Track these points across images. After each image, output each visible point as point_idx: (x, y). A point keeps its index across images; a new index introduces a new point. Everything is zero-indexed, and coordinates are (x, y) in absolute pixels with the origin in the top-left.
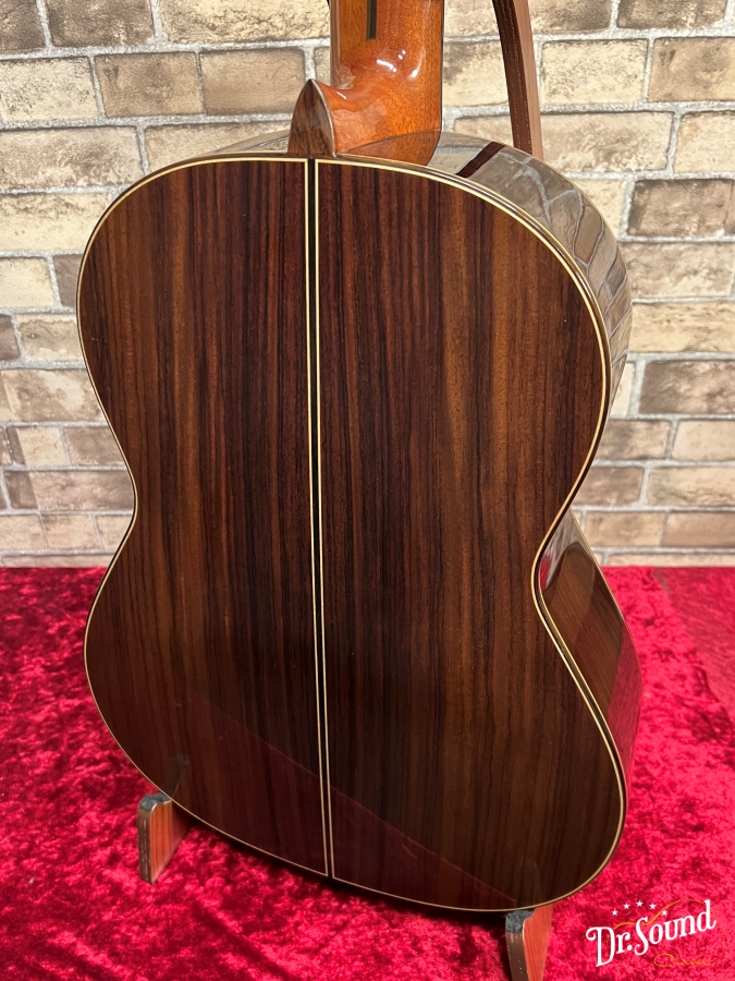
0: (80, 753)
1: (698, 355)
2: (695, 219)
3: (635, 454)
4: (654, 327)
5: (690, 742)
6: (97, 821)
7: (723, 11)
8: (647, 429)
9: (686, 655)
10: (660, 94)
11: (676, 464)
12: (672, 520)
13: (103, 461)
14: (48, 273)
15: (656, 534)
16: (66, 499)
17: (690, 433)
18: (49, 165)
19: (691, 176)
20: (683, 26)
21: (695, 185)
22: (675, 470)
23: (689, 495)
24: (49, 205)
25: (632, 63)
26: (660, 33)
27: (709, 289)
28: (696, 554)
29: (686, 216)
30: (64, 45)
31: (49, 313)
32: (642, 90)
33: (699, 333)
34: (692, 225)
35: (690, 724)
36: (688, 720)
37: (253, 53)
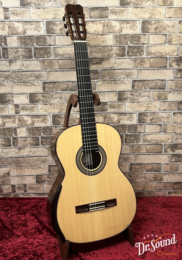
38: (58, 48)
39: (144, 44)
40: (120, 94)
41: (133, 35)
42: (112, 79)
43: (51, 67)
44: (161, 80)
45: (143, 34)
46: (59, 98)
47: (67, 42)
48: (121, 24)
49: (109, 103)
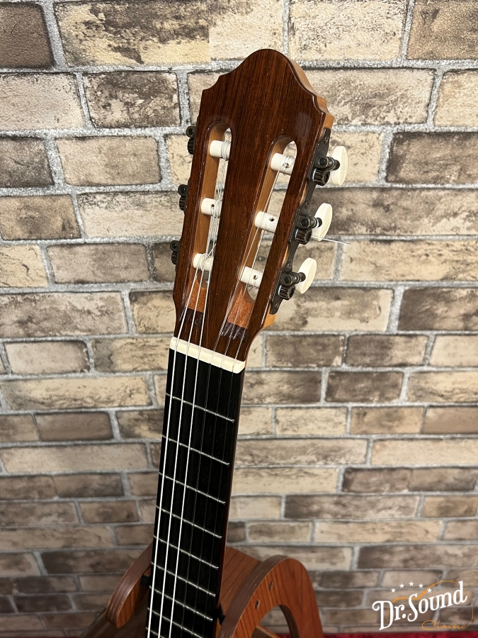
1: (395, 543)
2: (388, 485)
3: (357, 585)
4: (364, 532)
7: (398, 395)
8: (364, 576)
10: (359, 431)
17: (393, 576)
19: (383, 466)
20: (371, 401)
21: (386, 471)
25: (337, 417)
27: (401, 515)
29: (381, 484)
32: (346, 429)
34: (386, 488)
37: (72, 414)
38: (25, 380)
39: (403, 365)
40: (294, 502)
41: (359, 338)
42: (263, 465)
43: (8, 436)
44: (462, 468)
45: (402, 335)
46: (56, 514)
47: (61, 364)
48: (303, 299)
49: (251, 524)
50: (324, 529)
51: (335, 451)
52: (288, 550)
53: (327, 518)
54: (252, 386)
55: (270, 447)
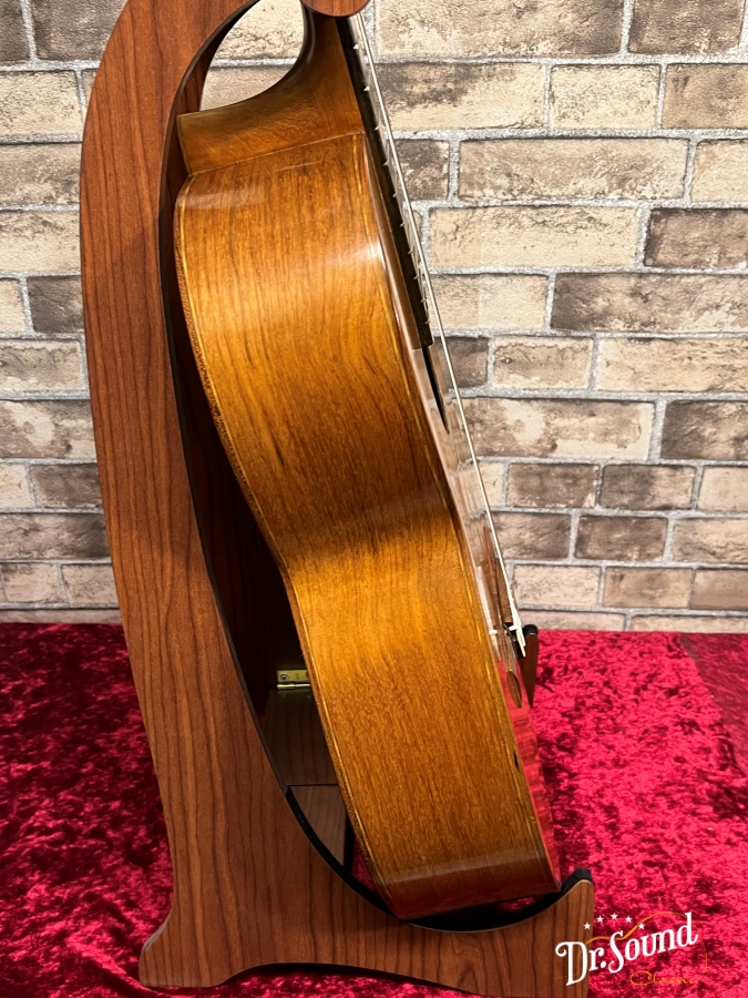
0: (31, 822)
1: (723, 395)
2: (715, 250)
3: (657, 503)
4: (674, 364)
5: (711, 819)
6: (47, 895)
7: (738, 37)
8: (670, 476)
9: (711, 727)
10: (674, 121)
11: (703, 515)
12: (700, 577)
13: (71, 504)
14: (20, 296)
15: (683, 594)
16: (28, 545)
17: (717, 481)
18: (28, 181)
19: (710, 205)
20: (697, 52)
21: (714, 214)
22: (701, 521)
23: (718, 550)
24: (25, 223)
25: (644, 88)
26: (672, 59)
27: (732, 324)
28: (728, 617)
29: (706, 247)
30: (50, 58)
31: (20, 339)
32: (655, 116)
33: (725, 371)
34: (712, 257)
35: (712, 800)
36: (710, 796)
37: (249, 70)
50: (610, 358)
51: (638, 168)
52: (551, 411)
53: (619, 331)
54: (519, 16)
55: (537, 157)
